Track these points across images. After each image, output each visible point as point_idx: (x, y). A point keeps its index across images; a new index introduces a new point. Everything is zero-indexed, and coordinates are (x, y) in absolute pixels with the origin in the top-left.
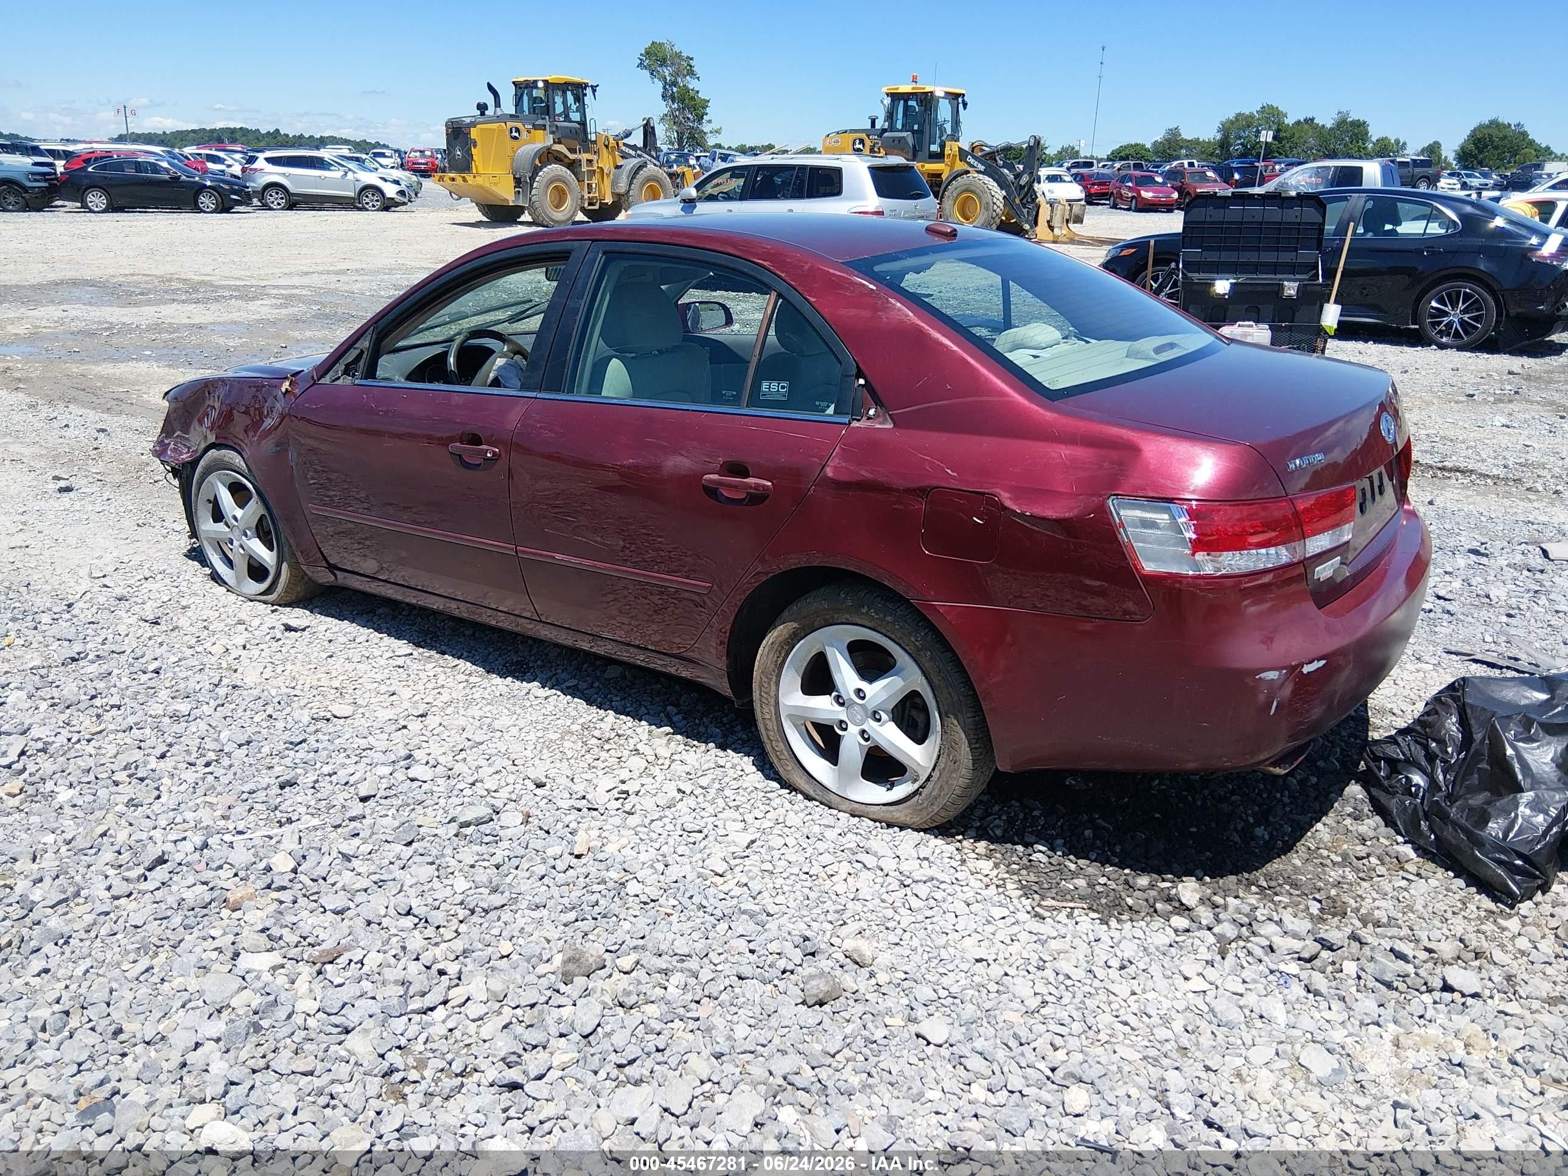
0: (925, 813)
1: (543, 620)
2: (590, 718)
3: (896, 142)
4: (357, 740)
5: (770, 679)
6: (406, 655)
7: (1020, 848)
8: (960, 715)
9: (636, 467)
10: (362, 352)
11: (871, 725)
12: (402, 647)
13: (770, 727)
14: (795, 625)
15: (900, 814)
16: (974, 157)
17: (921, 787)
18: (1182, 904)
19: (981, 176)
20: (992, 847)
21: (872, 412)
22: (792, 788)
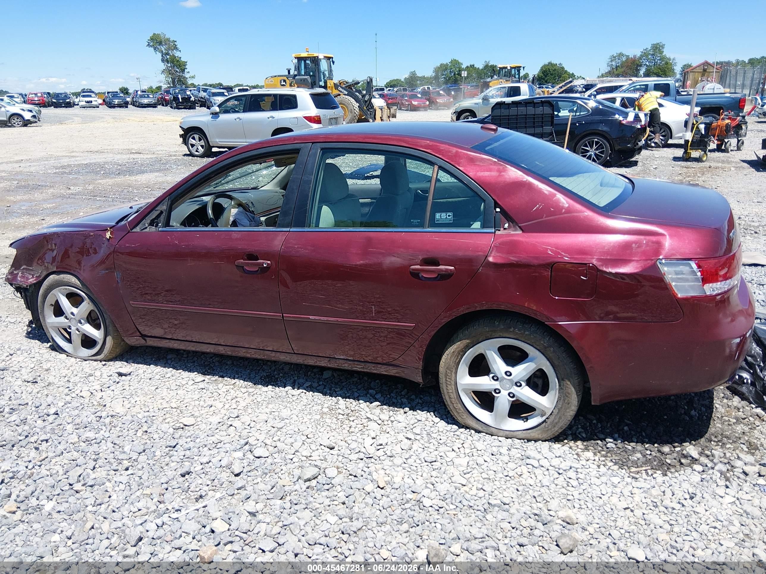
0: (549, 432)
1: (295, 352)
2: (330, 403)
3: (303, 81)
4: (209, 438)
5: (452, 371)
6: (202, 381)
7: (599, 442)
8: (571, 379)
9: (366, 265)
10: (162, 212)
11: (515, 390)
12: (197, 377)
13: (452, 396)
14: (468, 341)
15: (534, 434)
16: (342, 87)
17: (547, 418)
18: (693, 458)
19: (347, 97)
20: (585, 444)
21: (506, 226)
22: (467, 427)
